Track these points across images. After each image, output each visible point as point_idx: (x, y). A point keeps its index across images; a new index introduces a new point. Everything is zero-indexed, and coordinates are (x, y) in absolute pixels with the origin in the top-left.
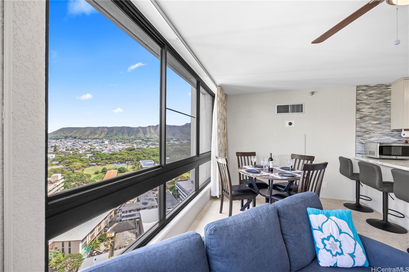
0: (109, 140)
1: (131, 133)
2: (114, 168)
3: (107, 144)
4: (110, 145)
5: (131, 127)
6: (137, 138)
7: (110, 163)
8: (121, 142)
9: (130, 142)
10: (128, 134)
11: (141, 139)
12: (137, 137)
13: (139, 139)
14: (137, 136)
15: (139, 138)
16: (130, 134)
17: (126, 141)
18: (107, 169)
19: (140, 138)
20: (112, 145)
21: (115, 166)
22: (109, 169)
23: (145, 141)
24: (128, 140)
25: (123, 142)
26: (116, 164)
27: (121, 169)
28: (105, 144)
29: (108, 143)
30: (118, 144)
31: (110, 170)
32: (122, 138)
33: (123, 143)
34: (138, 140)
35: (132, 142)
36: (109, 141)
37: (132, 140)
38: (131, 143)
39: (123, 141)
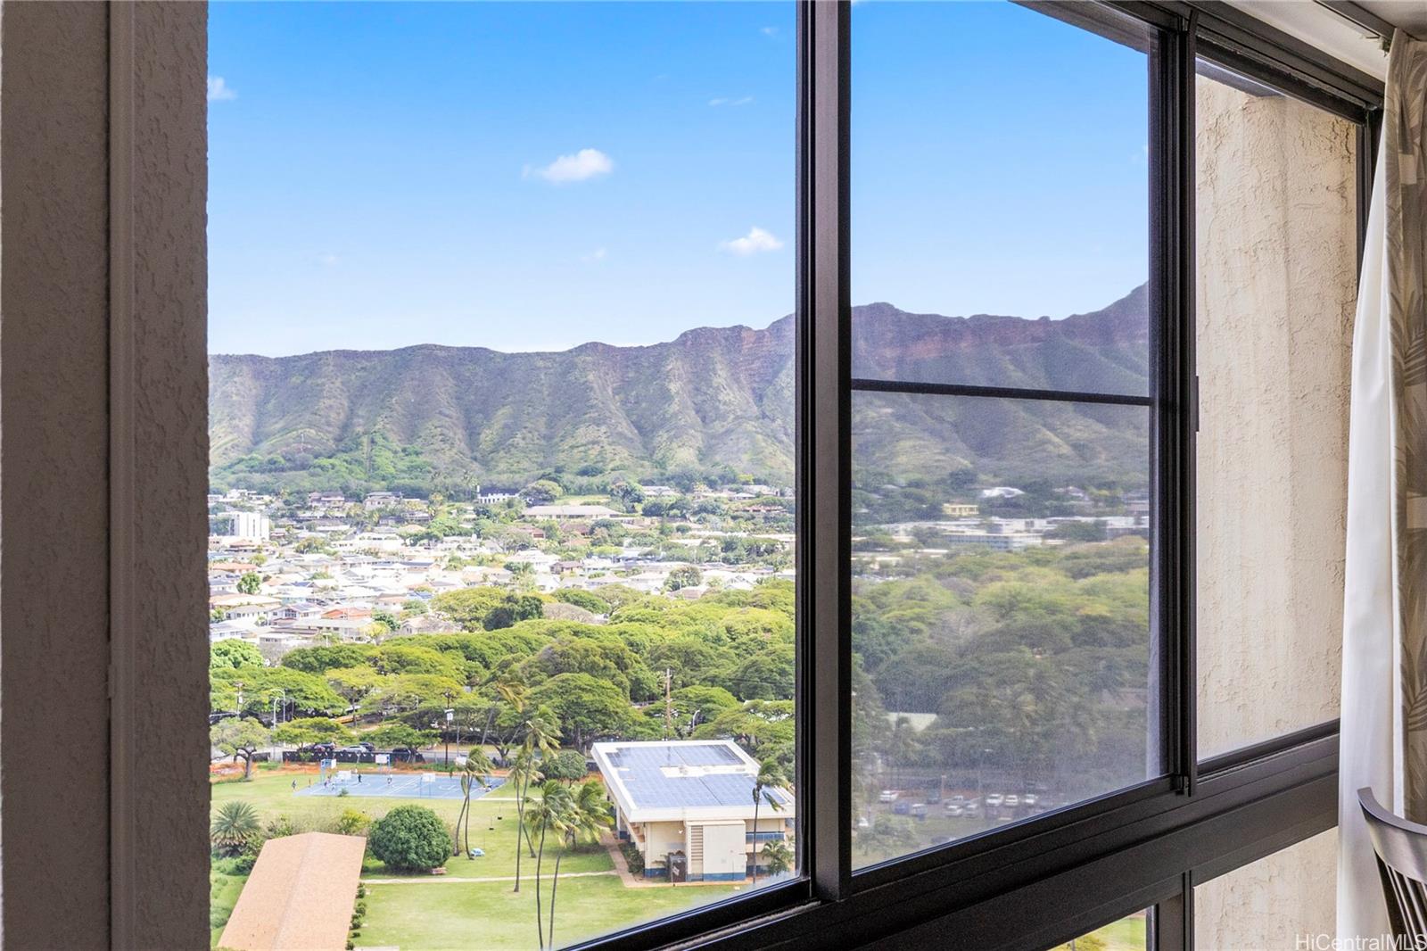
0: (278, 503)
1: (502, 415)
2: (334, 815)
3: (257, 542)
4: (289, 551)
5: (505, 357)
6: (566, 477)
7: (290, 758)
8: (400, 520)
9: (484, 521)
10: (472, 434)
11: (603, 491)
12: (559, 470)
13: (580, 491)
14: (561, 458)
15: (584, 480)
16: (487, 436)
17: (446, 514)
18: (263, 824)
19: (596, 480)
20: (308, 558)
21: (343, 794)
22: (281, 826)
23: (648, 512)
24: (471, 496)
25: (421, 522)
26: (345, 774)
27: (402, 834)
28: (235, 549)
29: (266, 534)
30: (365, 545)
31: (289, 832)
32: (406, 481)
33: (416, 539)
34: (575, 505)
35: (514, 528)
36: (272, 517)
37: (510, 505)
38: (497, 536)
39: (418, 506)
